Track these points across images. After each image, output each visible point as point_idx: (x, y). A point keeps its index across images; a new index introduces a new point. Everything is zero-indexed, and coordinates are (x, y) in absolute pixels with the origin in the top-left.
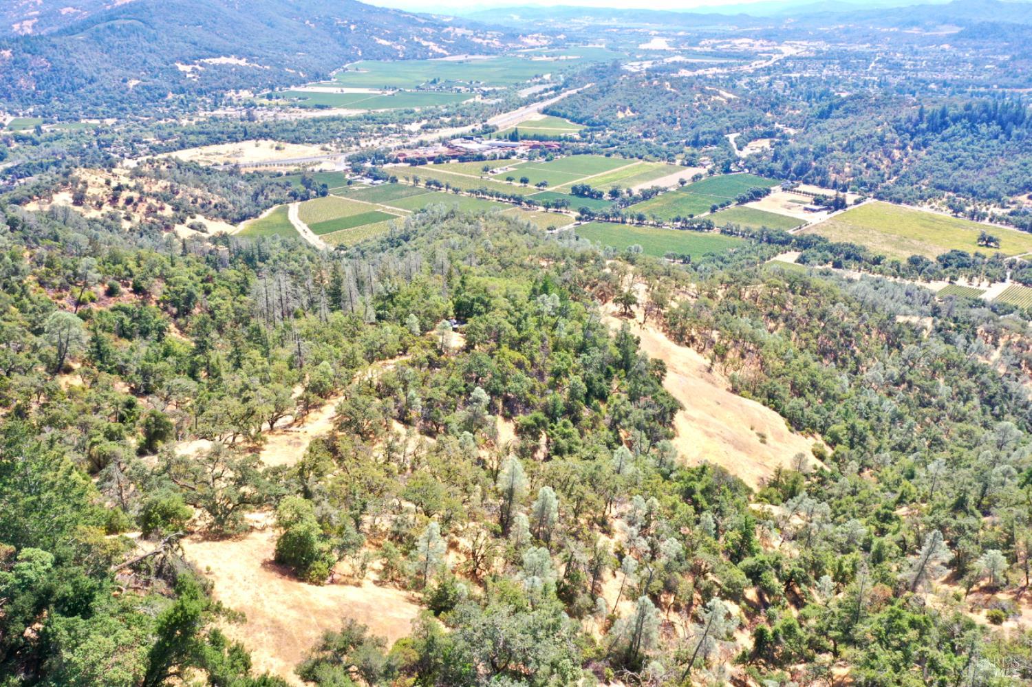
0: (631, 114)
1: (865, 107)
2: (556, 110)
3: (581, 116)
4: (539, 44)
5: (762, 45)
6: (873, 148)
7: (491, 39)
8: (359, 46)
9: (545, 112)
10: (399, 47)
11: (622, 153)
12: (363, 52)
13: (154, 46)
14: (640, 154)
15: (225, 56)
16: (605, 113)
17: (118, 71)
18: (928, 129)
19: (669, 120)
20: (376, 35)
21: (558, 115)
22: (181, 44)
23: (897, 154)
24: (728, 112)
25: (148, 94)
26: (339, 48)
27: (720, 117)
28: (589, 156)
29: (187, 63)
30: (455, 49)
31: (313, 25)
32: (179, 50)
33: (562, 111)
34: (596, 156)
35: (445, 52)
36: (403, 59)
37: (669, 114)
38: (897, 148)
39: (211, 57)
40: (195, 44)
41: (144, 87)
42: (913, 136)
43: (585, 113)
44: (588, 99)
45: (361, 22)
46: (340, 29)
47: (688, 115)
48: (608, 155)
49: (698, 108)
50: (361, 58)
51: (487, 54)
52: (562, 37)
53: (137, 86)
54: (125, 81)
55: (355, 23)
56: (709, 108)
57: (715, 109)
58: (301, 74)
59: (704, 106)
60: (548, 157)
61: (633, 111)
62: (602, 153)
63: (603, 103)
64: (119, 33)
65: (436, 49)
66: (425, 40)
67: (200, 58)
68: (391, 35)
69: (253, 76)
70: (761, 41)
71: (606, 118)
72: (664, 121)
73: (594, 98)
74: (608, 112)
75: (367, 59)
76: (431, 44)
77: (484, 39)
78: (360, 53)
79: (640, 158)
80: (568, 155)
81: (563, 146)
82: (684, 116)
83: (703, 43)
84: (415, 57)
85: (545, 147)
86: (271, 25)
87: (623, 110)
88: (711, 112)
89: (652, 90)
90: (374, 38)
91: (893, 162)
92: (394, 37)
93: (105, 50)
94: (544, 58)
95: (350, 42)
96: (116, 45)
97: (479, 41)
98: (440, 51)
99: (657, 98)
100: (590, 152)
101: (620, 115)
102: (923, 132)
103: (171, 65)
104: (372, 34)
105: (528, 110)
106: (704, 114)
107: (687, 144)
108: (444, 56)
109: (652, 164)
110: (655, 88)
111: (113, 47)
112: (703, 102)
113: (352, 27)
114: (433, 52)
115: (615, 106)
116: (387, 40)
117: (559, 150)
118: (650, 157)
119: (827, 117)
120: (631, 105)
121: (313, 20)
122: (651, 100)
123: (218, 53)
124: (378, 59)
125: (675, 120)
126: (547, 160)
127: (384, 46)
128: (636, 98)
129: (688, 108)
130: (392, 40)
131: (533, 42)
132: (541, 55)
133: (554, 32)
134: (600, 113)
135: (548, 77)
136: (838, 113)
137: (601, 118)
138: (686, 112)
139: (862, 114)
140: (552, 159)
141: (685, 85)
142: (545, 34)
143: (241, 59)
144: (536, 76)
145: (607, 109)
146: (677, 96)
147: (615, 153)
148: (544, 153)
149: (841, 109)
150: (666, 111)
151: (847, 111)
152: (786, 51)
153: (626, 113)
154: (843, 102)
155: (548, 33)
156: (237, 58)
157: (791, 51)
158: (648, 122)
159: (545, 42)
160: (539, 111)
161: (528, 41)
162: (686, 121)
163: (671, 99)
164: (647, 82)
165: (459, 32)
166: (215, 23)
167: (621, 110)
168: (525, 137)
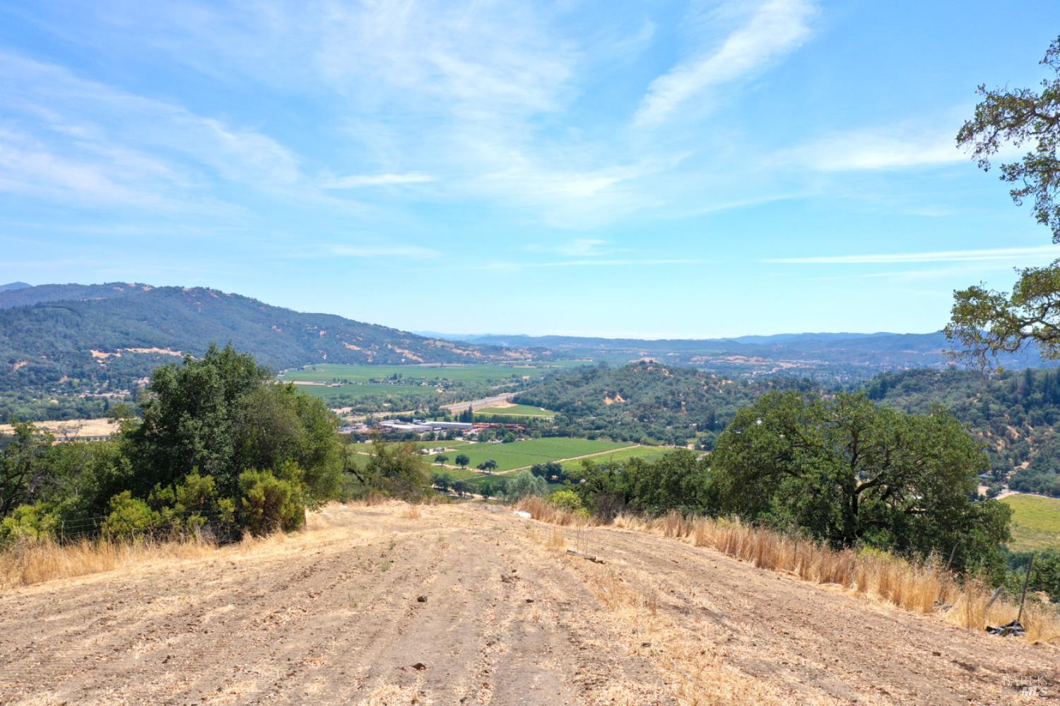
0: (622, 401)
1: (932, 385)
2: (529, 398)
3: (559, 402)
4: (522, 357)
5: (757, 361)
6: (976, 424)
7: (473, 351)
8: (326, 350)
9: (515, 400)
10: (369, 353)
11: (611, 436)
12: (328, 356)
13: (72, 332)
14: (636, 435)
15: (158, 347)
16: (590, 398)
17: (13, 353)
18: (1045, 401)
19: (671, 404)
20: (346, 341)
21: (531, 404)
22: (108, 332)
23: (1014, 432)
24: (746, 395)
25: (33, 377)
26: (301, 350)
27: (738, 399)
28: (566, 439)
29: (106, 351)
30: (431, 358)
31: (280, 330)
32: (101, 338)
33: (536, 399)
34: (574, 439)
35: (420, 360)
36: (373, 363)
37: (670, 397)
38: (1010, 424)
39: (139, 346)
40: (127, 334)
41: (31, 369)
42: (1028, 407)
43: (564, 398)
44: (569, 386)
45: (333, 328)
46: (308, 334)
47: (696, 400)
48: (592, 438)
49: (707, 391)
50: (325, 361)
51: (466, 362)
52: (548, 353)
53: (24, 367)
54: (12, 362)
55: (327, 329)
56: (721, 392)
57: (729, 393)
59: (714, 389)
60: (507, 436)
61: (625, 397)
62: (583, 436)
63: (587, 388)
64: (33, 317)
65: (410, 356)
66: (399, 348)
67: (124, 346)
68: (362, 342)
70: (755, 358)
71: (590, 404)
72: (665, 404)
73: (576, 385)
74: (593, 397)
75: (332, 363)
76: (406, 351)
77: (464, 350)
78: (325, 357)
79: (637, 441)
80: (536, 437)
81: (529, 428)
82: (690, 400)
83: (695, 359)
84: (385, 362)
85: (504, 428)
86: (233, 328)
87: (612, 395)
88: (725, 395)
89: (647, 376)
90: (344, 343)
91: (1012, 442)
92: (366, 344)
93: (9, 332)
94: (527, 366)
95: (316, 346)
96: (25, 328)
97: (459, 351)
98: (415, 358)
99: (653, 384)
100: (568, 435)
101: (608, 401)
102: (1040, 404)
103: (83, 351)
104: (341, 340)
105: (496, 398)
106: (716, 397)
107: (699, 428)
108: (420, 363)
109: (654, 448)
110: (651, 373)
111: (20, 331)
112: (712, 385)
113: (322, 333)
114: (406, 358)
115: (602, 391)
116: (358, 346)
117: (524, 431)
118: (651, 440)
119: (882, 397)
120: (621, 391)
121: (280, 325)
122: (646, 386)
123: (150, 344)
124: (343, 363)
125: (679, 404)
126: (505, 442)
127: (354, 351)
128: (627, 383)
129: (694, 392)
130: (363, 346)
131: (517, 355)
132: (523, 364)
133: (540, 348)
134: (584, 399)
135: (527, 377)
136: (895, 391)
137: (584, 404)
138: (692, 395)
139: (930, 392)
140: (511, 440)
141: (686, 373)
142: (530, 350)
143: (176, 351)
144: (514, 376)
145: (591, 395)
146: (678, 381)
147: (602, 435)
148: (503, 434)
149: (899, 387)
150: (666, 394)
151: (908, 390)
152: (785, 365)
153: (616, 399)
154: (899, 379)
155: (533, 349)
156: (173, 351)
157: (790, 365)
158: (645, 406)
159: (530, 356)
160: (508, 400)
161: (512, 354)
162: (693, 405)
163: (671, 384)
164: (640, 368)
165: (439, 344)
166: (165, 319)
167: (609, 396)
168: (481, 419)
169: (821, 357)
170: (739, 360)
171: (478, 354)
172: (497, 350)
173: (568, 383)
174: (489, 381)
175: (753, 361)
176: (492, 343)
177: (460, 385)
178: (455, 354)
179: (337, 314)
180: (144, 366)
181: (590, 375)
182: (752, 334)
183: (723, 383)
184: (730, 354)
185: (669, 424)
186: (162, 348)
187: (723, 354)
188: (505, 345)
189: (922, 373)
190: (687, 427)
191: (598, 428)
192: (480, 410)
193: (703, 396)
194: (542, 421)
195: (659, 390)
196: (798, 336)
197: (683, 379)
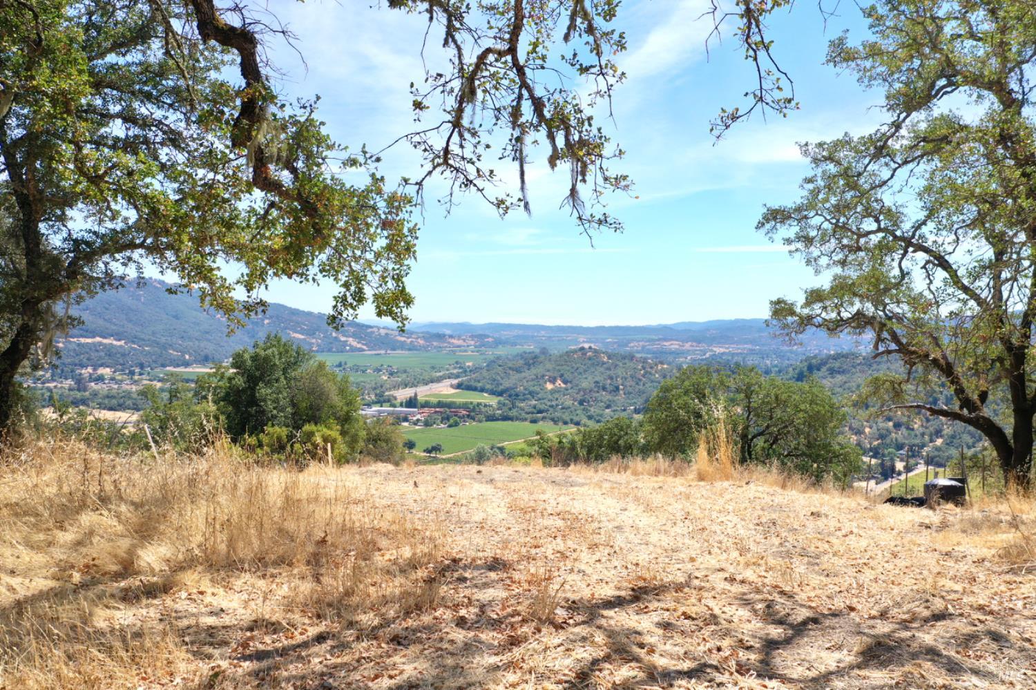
0: (563, 385)
1: (854, 367)
2: (473, 384)
3: (501, 388)
4: (465, 344)
5: (691, 346)
9: (459, 386)
10: (314, 341)
11: (553, 420)
14: (576, 419)
15: (101, 337)
16: (532, 383)
19: (609, 388)
20: (291, 330)
21: (475, 389)
28: (509, 423)
30: (375, 345)
33: (479, 385)
34: (517, 423)
35: (364, 347)
37: (609, 381)
39: (82, 336)
43: (506, 384)
44: (511, 372)
45: (277, 317)
47: (633, 384)
48: (534, 421)
49: (644, 376)
51: (410, 350)
52: (490, 340)
56: (657, 376)
58: (187, 357)
59: (650, 373)
60: (451, 421)
61: (565, 382)
62: (526, 420)
63: (529, 374)
65: (355, 344)
66: (344, 336)
68: (307, 330)
69: (124, 355)
70: (690, 343)
71: (531, 389)
72: (604, 389)
73: (518, 370)
74: (535, 383)
76: (351, 339)
79: (577, 424)
80: (480, 421)
81: (472, 412)
82: (628, 384)
83: (632, 345)
84: (330, 350)
85: (448, 413)
86: (176, 317)
87: (553, 381)
89: (587, 361)
90: (288, 331)
91: (928, 420)
92: (310, 332)
94: (470, 353)
97: (403, 339)
98: (359, 346)
99: (593, 370)
100: (511, 419)
101: (549, 386)
105: (440, 384)
106: (652, 382)
108: (364, 350)
110: (590, 359)
112: (649, 370)
113: (266, 321)
114: (350, 345)
115: (543, 376)
116: (303, 335)
117: (468, 416)
120: (562, 376)
122: (585, 371)
123: (93, 334)
125: (617, 388)
126: (450, 426)
127: (298, 339)
128: (568, 368)
129: (632, 377)
130: (307, 334)
131: (460, 342)
132: (465, 351)
133: (482, 336)
134: (525, 384)
135: (470, 364)
136: (820, 374)
137: (525, 389)
138: (630, 379)
139: (853, 374)
140: (456, 424)
141: (624, 358)
142: (472, 337)
143: (119, 340)
144: (457, 363)
145: (533, 380)
146: (616, 365)
147: (544, 418)
148: (448, 419)
149: (824, 369)
150: (605, 379)
151: (832, 372)
152: (718, 350)
153: (557, 384)
154: (823, 363)
155: (476, 336)
156: (116, 340)
157: (722, 350)
158: (584, 390)
159: (472, 343)
160: (452, 386)
161: (455, 341)
162: (631, 389)
163: (609, 369)
164: (580, 353)
165: (383, 332)
166: (107, 309)
167: (550, 381)
168: (426, 405)
169: (752, 342)
170: (674, 346)
171: (421, 342)
172: (440, 337)
173: (510, 368)
174: (433, 368)
175: (687, 346)
176: (434, 331)
177: (405, 371)
178: (398, 341)
179: (281, 303)
180: (87, 356)
181: (531, 362)
182: (687, 320)
183: (659, 368)
184: (665, 340)
185: (608, 407)
186: (105, 337)
187: (659, 340)
188: (448, 332)
189: (845, 356)
190: (625, 410)
191: (540, 412)
192: (426, 396)
193: (640, 380)
194: (486, 406)
195: (599, 375)
196: (731, 322)
197: (621, 364)
